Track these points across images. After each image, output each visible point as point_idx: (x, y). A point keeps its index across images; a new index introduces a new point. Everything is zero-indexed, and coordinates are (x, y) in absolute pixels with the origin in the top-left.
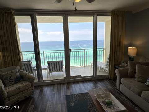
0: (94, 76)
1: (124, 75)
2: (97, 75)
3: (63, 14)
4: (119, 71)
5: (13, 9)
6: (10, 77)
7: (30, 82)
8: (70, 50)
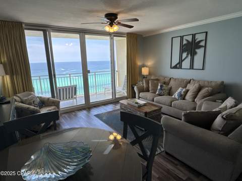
0: (114, 98)
1: (141, 90)
2: (116, 97)
3: (80, 32)
4: (138, 88)
5: (23, 23)
6: (34, 102)
7: (56, 106)
8: (89, 72)
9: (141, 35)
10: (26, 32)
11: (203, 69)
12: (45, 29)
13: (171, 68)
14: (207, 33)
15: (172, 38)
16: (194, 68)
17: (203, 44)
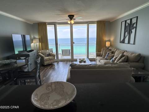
8: (74, 43)
9: (109, 21)
10: (47, 26)
11: (134, 44)
12: (55, 24)
13: (120, 42)
14: (137, 17)
15: (122, 22)
16: (130, 43)
17: (135, 26)
